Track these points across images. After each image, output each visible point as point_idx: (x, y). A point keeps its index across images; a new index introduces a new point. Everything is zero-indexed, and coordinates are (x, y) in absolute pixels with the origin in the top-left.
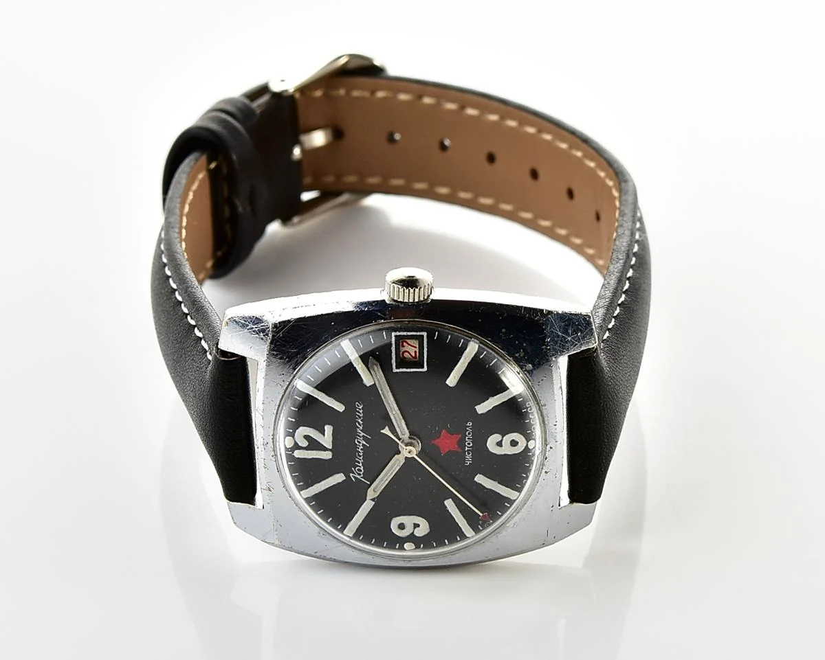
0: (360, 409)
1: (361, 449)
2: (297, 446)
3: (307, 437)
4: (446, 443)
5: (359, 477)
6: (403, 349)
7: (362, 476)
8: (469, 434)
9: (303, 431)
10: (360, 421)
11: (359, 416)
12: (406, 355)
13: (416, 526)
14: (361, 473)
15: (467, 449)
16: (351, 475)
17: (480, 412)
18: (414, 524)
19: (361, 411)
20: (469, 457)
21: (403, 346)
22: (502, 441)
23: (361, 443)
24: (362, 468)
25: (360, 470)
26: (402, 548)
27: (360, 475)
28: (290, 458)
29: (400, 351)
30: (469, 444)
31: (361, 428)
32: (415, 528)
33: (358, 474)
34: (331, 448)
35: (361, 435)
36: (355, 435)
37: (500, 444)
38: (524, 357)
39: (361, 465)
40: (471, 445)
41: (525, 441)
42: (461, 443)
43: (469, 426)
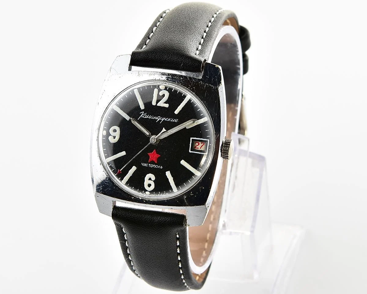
0: (175, 120)
1: (155, 118)
2: (160, 90)
3: (164, 95)
4: (153, 156)
5: (142, 115)
6: (200, 143)
7: (142, 117)
8: (157, 167)
9: (167, 94)
10: (169, 120)
11: (172, 119)
12: (197, 144)
13: (114, 137)
14: (143, 117)
15: (150, 165)
16: (143, 112)
17: (166, 172)
18: (115, 137)
19: (174, 121)
20: (145, 165)
21: (201, 143)
22: (152, 180)
23: (158, 119)
24: (146, 117)
25: (145, 116)
26: (104, 129)
27: (143, 116)
28: (155, 87)
29: (199, 141)
30: (152, 166)
31: (165, 120)
32: (113, 136)
33: (143, 115)
34: (157, 105)
35: (162, 119)
36: (162, 117)
37: (150, 179)
38: (190, 195)
39: (148, 117)
40: (151, 167)
41: (150, 191)
42: (153, 163)
43: (160, 167)
